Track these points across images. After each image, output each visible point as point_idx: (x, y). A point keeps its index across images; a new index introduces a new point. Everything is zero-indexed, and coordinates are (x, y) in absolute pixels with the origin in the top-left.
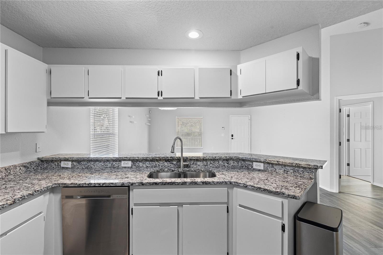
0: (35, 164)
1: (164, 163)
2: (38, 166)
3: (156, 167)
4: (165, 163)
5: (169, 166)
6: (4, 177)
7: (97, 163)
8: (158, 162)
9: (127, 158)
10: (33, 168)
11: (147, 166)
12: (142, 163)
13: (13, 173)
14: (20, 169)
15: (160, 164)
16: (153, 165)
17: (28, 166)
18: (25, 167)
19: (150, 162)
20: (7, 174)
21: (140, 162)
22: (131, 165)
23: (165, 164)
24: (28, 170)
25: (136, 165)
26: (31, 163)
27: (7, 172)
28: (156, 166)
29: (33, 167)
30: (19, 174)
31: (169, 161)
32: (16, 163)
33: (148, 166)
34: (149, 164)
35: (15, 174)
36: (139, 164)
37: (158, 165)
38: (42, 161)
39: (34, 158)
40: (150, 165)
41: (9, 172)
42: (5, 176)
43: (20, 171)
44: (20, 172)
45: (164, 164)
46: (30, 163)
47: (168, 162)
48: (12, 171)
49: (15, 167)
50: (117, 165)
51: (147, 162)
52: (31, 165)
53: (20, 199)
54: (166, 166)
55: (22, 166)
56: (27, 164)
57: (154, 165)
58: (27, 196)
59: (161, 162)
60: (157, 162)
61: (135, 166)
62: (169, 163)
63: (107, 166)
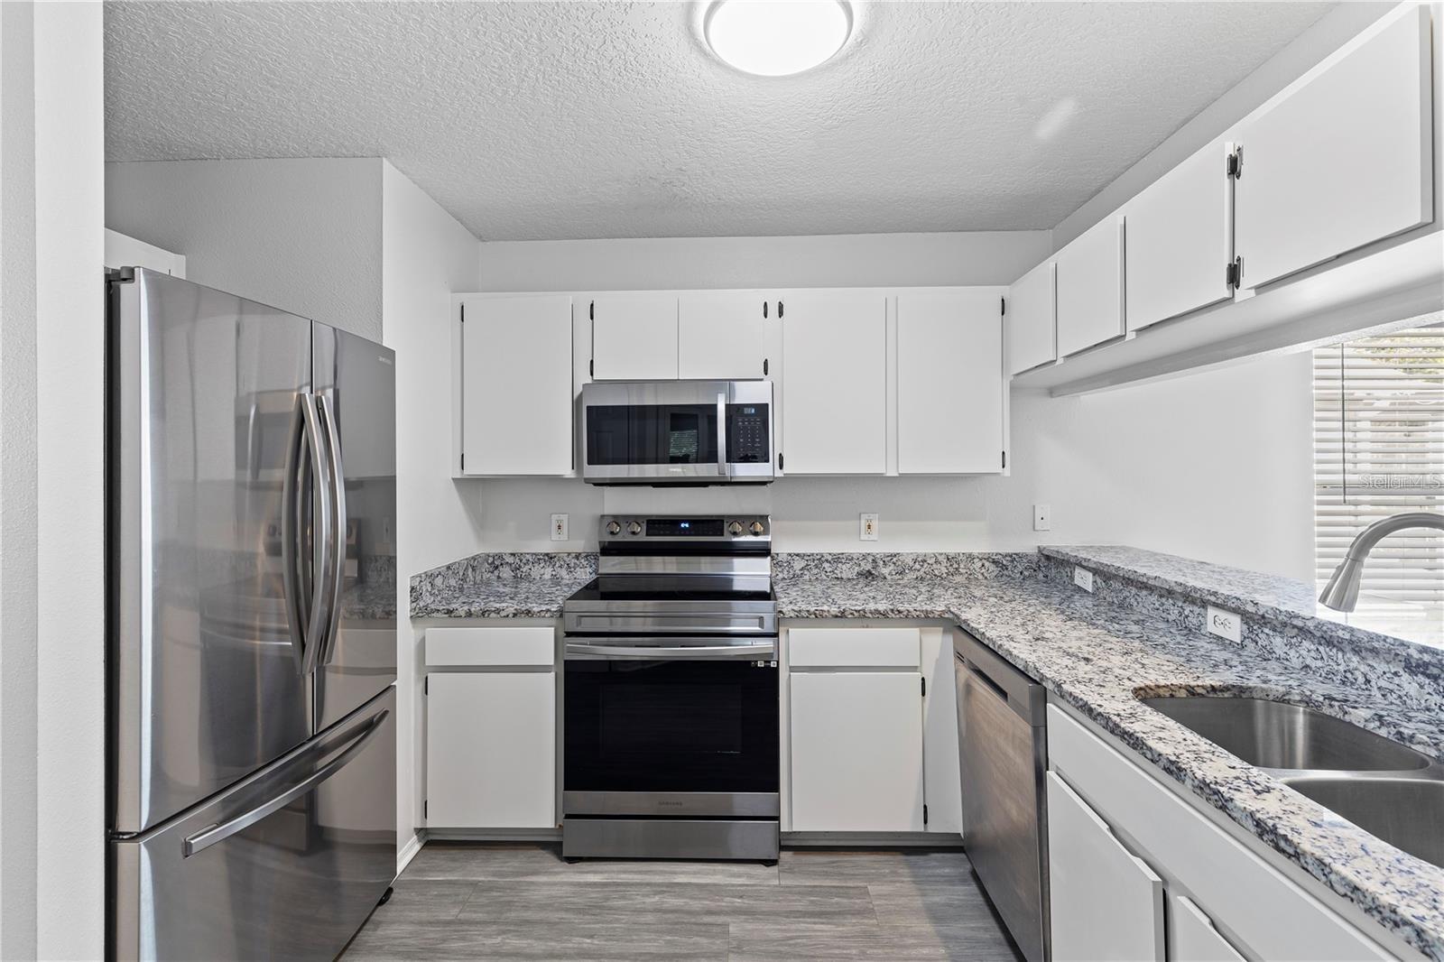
0: (1025, 561)
1: (1396, 674)
2: (1035, 571)
3: (1352, 683)
4: (1405, 677)
5: (1428, 710)
6: (945, 575)
7: (1144, 592)
8: (1363, 658)
9: (1215, 594)
10: (1021, 573)
11: (1307, 666)
12: (1282, 638)
13: (964, 571)
14: (983, 565)
15: (1372, 676)
16: (1336, 668)
17: (1005, 562)
18: (994, 562)
19: (1321, 648)
20: (951, 570)
21: (1275, 631)
22: (1239, 633)
23: (1405, 685)
24: (1006, 572)
25: (1259, 643)
26: (1013, 557)
27: (951, 565)
28: (1349, 675)
29: (1020, 569)
30: (980, 577)
31: (1428, 676)
32: (976, 551)
33: (1314, 664)
34: (1313, 654)
35: (971, 574)
36: (1272, 639)
37: (1361, 679)
38: (1048, 558)
39: (1027, 545)
40: (1319, 663)
41: (955, 565)
42: (947, 574)
43: (983, 571)
44: (982, 574)
45: (1396, 680)
46: (1011, 556)
47: (1421, 678)
48: (962, 566)
49: (971, 557)
50: (1195, 621)
51: (1306, 644)
52: (1012, 561)
53: (856, 614)
54: (1409, 702)
55: (987, 559)
56: (1000, 557)
57: (1342, 668)
58: (871, 613)
59: (1381, 667)
60: (1355, 659)
61: (1257, 643)
62: (1427, 689)
63: (1169, 616)
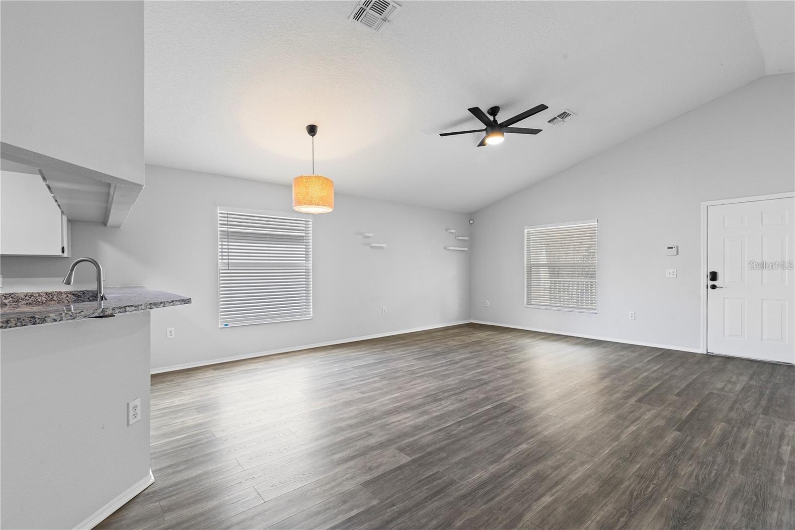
13: (56, 299)
17: (79, 294)
18: (73, 294)
24: (80, 298)
27: (48, 297)
30: (66, 301)
32: (62, 290)
35: (60, 300)
41: (51, 297)
42: (46, 301)
43: (67, 298)
48: (55, 297)
49: (60, 293)
55: (70, 294)
56: (77, 292)
